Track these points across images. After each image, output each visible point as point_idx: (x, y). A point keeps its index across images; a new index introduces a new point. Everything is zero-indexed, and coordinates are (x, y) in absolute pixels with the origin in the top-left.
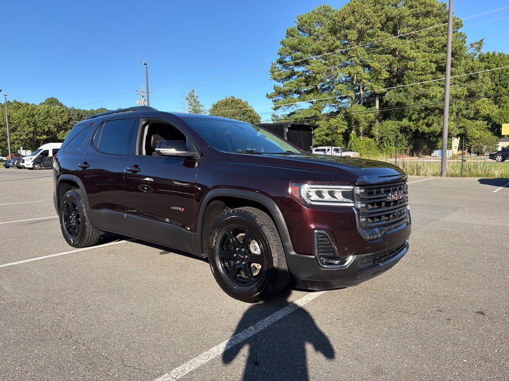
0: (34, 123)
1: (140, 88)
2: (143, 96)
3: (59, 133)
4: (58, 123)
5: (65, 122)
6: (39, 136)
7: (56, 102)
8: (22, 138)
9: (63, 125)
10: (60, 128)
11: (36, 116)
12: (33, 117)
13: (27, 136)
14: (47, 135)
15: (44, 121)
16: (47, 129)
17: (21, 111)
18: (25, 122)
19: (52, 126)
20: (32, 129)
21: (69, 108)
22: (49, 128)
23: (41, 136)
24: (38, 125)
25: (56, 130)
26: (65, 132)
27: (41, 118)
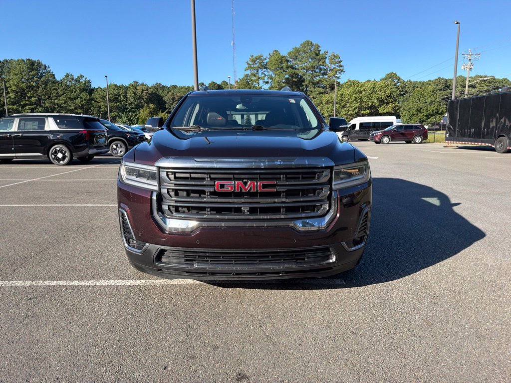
0: (360, 99)
1: (468, 51)
2: (470, 60)
3: (381, 107)
4: (381, 97)
5: (387, 96)
6: (364, 110)
7: (395, 76)
8: (349, 113)
9: (385, 99)
10: (382, 102)
11: (363, 92)
12: (361, 93)
13: (353, 111)
14: (371, 109)
15: (369, 96)
16: (370, 104)
17: (352, 89)
18: (353, 98)
19: (376, 101)
20: (358, 105)
21: (406, 81)
22: (373, 102)
23: (365, 110)
24: (364, 100)
25: (378, 104)
26: (386, 105)
27: (367, 94)
